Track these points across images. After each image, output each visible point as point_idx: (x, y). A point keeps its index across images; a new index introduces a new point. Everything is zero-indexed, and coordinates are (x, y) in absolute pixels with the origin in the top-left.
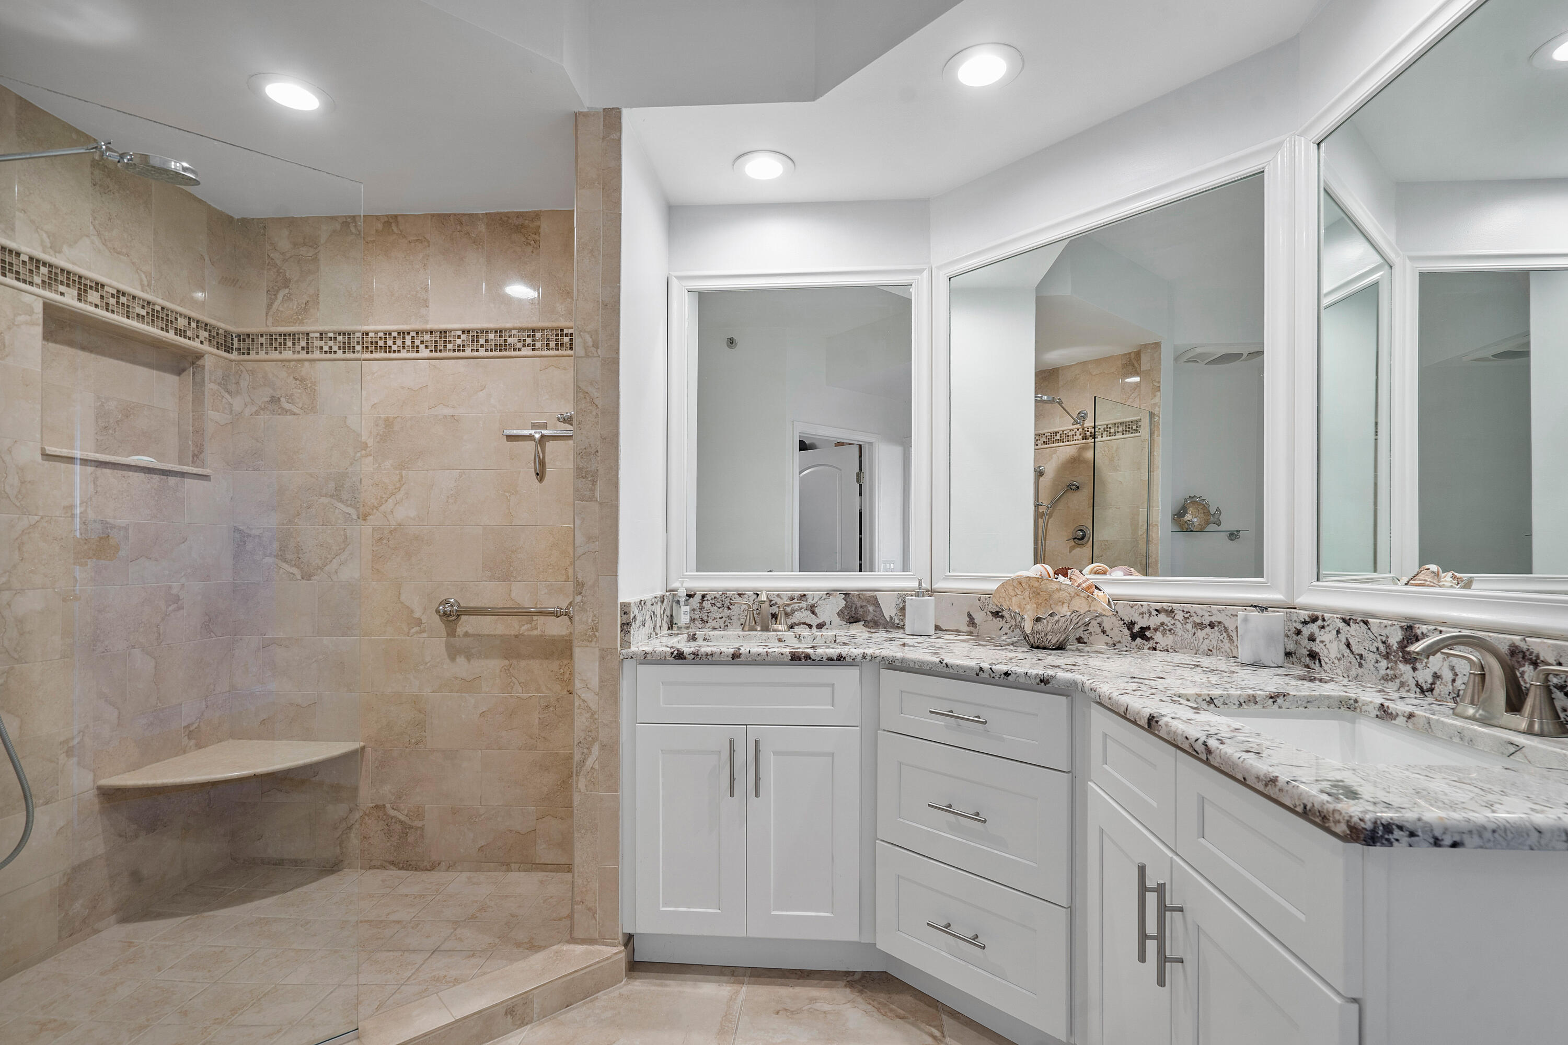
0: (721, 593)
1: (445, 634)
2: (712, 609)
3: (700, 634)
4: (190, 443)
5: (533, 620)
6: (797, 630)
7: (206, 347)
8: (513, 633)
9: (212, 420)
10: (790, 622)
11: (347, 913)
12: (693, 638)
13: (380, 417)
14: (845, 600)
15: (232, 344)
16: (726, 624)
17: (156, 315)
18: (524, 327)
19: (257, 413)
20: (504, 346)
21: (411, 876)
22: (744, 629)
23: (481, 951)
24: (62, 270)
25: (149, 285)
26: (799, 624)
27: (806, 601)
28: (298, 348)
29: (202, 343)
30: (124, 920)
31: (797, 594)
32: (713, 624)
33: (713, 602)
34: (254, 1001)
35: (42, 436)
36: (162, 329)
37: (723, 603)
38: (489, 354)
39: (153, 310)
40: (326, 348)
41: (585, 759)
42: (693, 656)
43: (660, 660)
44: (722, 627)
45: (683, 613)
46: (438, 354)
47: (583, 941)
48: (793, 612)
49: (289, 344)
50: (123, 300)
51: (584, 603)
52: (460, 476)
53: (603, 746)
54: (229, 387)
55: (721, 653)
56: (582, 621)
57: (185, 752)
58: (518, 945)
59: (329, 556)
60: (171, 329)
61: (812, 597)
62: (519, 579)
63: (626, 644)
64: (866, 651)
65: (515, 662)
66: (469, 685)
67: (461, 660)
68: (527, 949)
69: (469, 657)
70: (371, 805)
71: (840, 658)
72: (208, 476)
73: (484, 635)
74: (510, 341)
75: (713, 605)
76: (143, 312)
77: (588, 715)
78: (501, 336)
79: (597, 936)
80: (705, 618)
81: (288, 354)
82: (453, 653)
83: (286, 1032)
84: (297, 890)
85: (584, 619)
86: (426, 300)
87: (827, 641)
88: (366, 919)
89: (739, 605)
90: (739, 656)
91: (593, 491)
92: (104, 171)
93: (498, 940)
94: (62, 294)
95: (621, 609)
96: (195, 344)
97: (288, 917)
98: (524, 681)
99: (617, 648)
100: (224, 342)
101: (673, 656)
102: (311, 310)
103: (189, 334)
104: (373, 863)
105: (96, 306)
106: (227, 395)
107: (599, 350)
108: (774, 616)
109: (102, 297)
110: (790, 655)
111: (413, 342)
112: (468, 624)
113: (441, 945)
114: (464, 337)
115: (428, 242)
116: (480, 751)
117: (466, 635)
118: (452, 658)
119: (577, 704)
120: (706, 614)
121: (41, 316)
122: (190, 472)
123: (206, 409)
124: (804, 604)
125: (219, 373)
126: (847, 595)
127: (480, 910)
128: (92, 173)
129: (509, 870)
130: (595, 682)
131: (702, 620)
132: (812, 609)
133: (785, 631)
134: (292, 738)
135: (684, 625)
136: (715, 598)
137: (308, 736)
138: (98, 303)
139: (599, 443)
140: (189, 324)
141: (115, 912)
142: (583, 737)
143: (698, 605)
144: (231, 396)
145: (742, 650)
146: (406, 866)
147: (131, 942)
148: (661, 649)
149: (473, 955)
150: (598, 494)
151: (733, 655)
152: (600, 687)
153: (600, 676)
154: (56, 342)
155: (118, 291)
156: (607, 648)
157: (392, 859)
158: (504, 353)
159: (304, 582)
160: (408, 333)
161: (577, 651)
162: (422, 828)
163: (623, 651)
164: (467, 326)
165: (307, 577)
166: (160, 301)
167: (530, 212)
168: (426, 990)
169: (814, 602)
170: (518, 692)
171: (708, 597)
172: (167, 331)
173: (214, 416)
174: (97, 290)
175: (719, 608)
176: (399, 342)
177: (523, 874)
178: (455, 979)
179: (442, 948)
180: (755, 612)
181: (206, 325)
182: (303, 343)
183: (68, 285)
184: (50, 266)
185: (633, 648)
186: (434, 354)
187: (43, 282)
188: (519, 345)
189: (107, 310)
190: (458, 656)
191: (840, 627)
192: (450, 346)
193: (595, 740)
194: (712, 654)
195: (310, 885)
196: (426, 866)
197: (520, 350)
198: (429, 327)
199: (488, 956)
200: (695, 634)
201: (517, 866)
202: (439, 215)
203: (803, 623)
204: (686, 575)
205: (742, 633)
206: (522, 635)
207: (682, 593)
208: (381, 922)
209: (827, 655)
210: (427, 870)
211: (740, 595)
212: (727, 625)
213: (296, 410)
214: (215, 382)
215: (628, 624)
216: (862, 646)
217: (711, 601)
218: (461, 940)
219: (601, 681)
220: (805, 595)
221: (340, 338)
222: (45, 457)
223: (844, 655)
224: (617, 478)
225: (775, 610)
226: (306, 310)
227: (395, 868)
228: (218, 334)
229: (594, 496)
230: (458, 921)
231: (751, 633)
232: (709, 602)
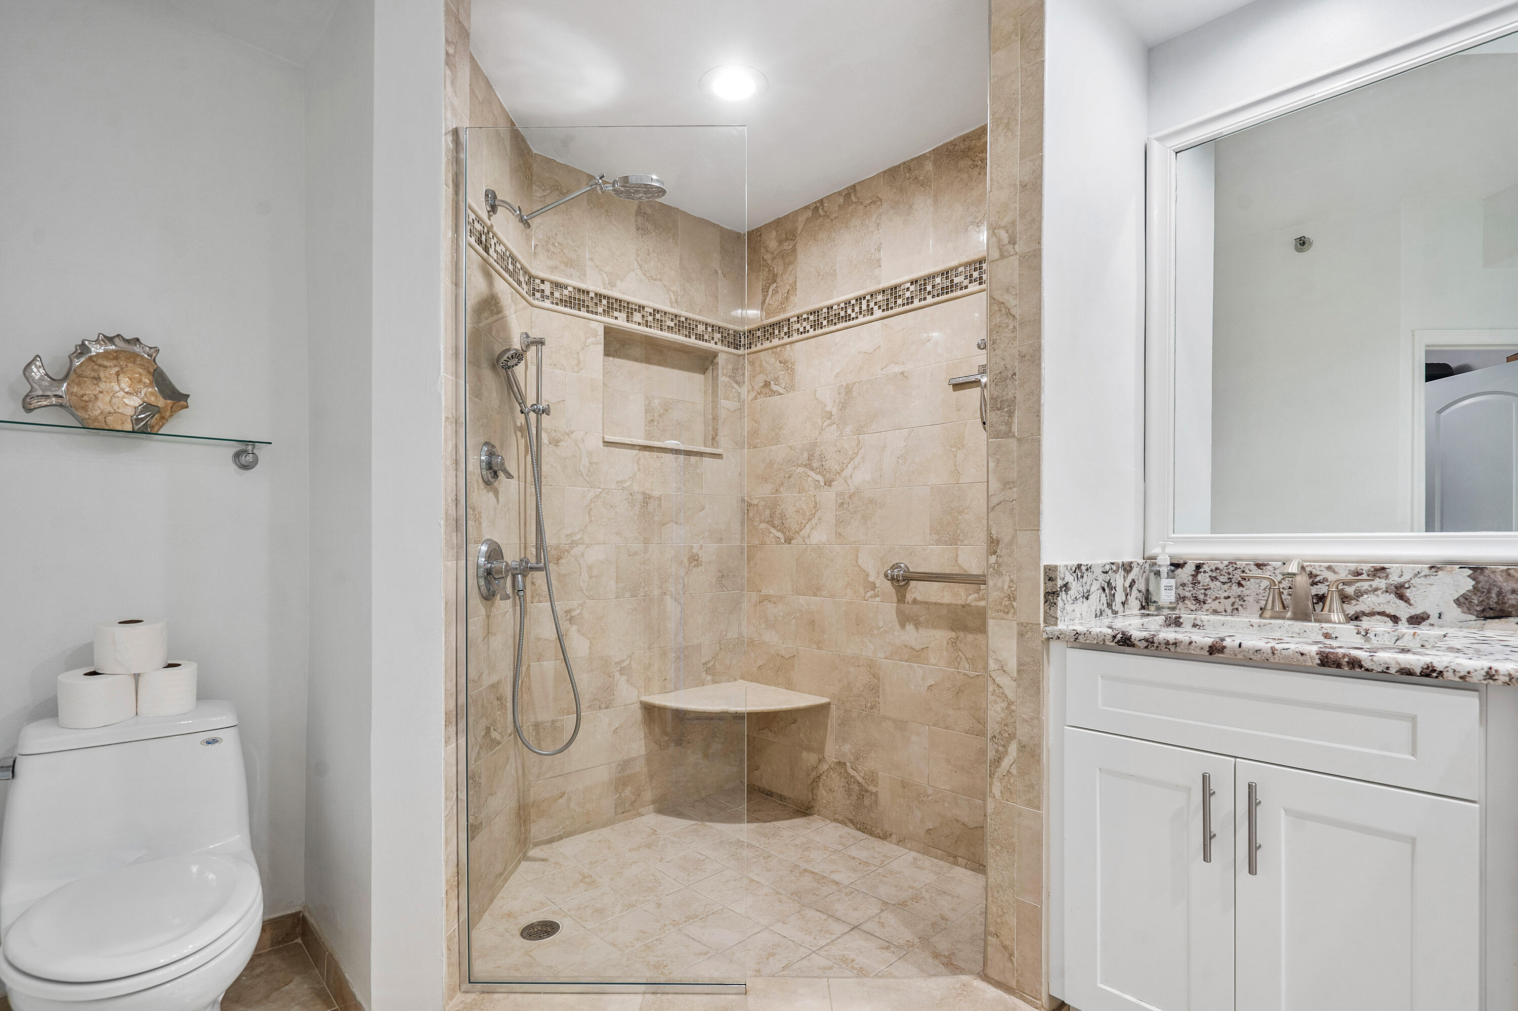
0: (1226, 563)
1: (895, 599)
2: (1212, 585)
3: (1187, 618)
4: (711, 428)
5: (980, 589)
6: (1366, 623)
7: (719, 347)
8: (960, 602)
9: (724, 408)
10: (1351, 609)
11: (800, 858)
12: (1177, 622)
13: (842, 385)
14: (1474, 579)
15: (740, 341)
16: (1235, 606)
17: (684, 325)
18: (970, 260)
19: (755, 398)
20: (952, 287)
21: (865, 839)
22: (1264, 615)
23: (897, 947)
24: (616, 300)
25: (677, 302)
26: (1372, 614)
27: (1387, 577)
28: (782, 334)
29: (716, 343)
30: (660, 811)
31: (1366, 567)
32: (1215, 605)
33: (1214, 574)
34: (704, 916)
35: (603, 428)
36: (686, 336)
37: (1231, 577)
38: (937, 299)
39: (679, 321)
40: (801, 330)
41: (1000, 758)
42: (1146, 644)
43: (1098, 645)
44: (1229, 610)
45: (1163, 588)
46: (890, 312)
47: (998, 985)
48: (1359, 594)
49: (776, 332)
50: (658, 316)
51: (999, 565)
52: (909, 435)
53: (1022, 748)
54: (738, 378)
55: (1191, 643)
56: (996, 587)
57: (703, 685)
58: (936, 955)
59: (803, 521)
60: (693, 335)
61: (1399, 572)
62: (966, 543)
63: (1051, 619)
64: (1496, 666)
65: (961, 634)
66: (917, 655)
67: (910, 627)
68: (943, 964)
69: (917, 625)
70: (835, 760)
71: (1430, 673)
72: (720, 455)
73: (931, 603)
74: (956, 280)
75: (1213, 579)
76: (672, 324)
77: (1004, 705)
78: (947, 278)
79: (1013, 984)
80: (1201, 597)
81: (776, 342)
82: (904, 619)
83: (710, 957)
84: (774, 823)
85: (999, 585)
86: (879, 260)
87: (1426, 644)
88: (813, 870)
89: (1257, 581)
90: (1222, 650)
91: (1009, 424)
92: (644, 217)
93: (917, 940)
94: (616, 318)
95: (1045, 573)
96: (711, 345)
97: (758, 845)
98: (970, 657)
99: (1040, 624)
100: (734, 340)
101: (1116, 640)
102: (791, 297)
103: (706, 337)
104: (837, 816)
105: (639, 324)
106: (735, 385)
107: (1017, 246)
108: (1321, 598)
109: (643, 316)
110: (1317, 657)
111: (868, 305)
112: (918, 591)
113: (863, 923)
114: (912, 288)
115: (881, 200)
116: (928, 727)
117: (915, 601)
118: (903, 626)
119: (990, 689)
120: (1203, 591)
121: (602, 336)
122: (706, 452)
123: (719, 399)
124: (1380, 583)
125: (730, 367)
126: (1477, 570)
127: (913, 898)
128: (636, 221)
129: (955, 863)
130: (1012, 665)
131: (1196, 599)
132: (1400, 592)
133: (1340, 623)
134: (777, 685)
135: (1167, 605)
136: (1217, 569)
137: (790, 686)
138: (641, 322)
139: (1016, 363)
140: (706, 329)
141: (653, 802)
142: (998, 731)
143: (1190, 578)
144: (739, 386)
145: (1228, 642)
146: (862, 828)
147: (656, 831)
148: (1098, 630)
149: (888, 948)
150: (1015, 429)
151: (1210, 647)
152: (1019, 671)
153: (1018, 658)
154: (619, 357)
155: (654, 310)
156: (1027, 623)
157: (852, 817)
158: (951, 295)
159: (786, 545)
160: (864, 298)
161: (991, 623)
162: (876, 794)
163: (1047, 628)
164: (914, 276)
165: (788, 541)
166: (684, 313)
167: (976, 130)
168: (831, 968)
169: (1402, 580)
170: (964, 669)
171: (1206, 568)
172: (690, 337)
173: (727, 405)
174: (639, 312)
175: (1224, 583)
176: (857, 309)
177: (969, 872)
178: (861, 968)
179: (864, 927)
180: (1286, 592)
181: (719, 328)
182: (786, 329)
183: (620, 311)
184: (609, 298)
185: (1062, 626)
186: (886, 313)
187: (604, 310)
188: (966, 282)
189: (647, 326)
190: (907, 623)
191: (1461, 625)
192: (900, 301)
193: (1012, 737)
194: (1175, 644)
195: (785, 821)
196: (879, 834)
197: (966, 287)
198: (881, 286)
199: (902, 955)
200: (1180, 617)
201: (964, 862)
202: (890, 170)
203: (1379, 613)
204: (1172, 538)
205: (1258, 620)
206: (969, 605)
207: (1164, 562)
208: (824, 877)
209: (1398, 663)
210: (880, 837)
211: (1259, 566)
212: (1237, 609)
213: (781, 391)
214: (726, 375)
215: (1054, 593)
216: (1491, 657)
217: (1210, 573)
218: (882, 925)
219: (1020, 664)
220: (1384, 569)
221: (811, 318)
222: (605, 444)
223: (1439, 668)
224: (1040, 405)
225: (1321, 589)
226: (787, 298)
227: (853, 827)
228: (728, 334)
229: (1010, 431)
230: (888, 903)
231: (1273, 621)
232: (1207, 575)
